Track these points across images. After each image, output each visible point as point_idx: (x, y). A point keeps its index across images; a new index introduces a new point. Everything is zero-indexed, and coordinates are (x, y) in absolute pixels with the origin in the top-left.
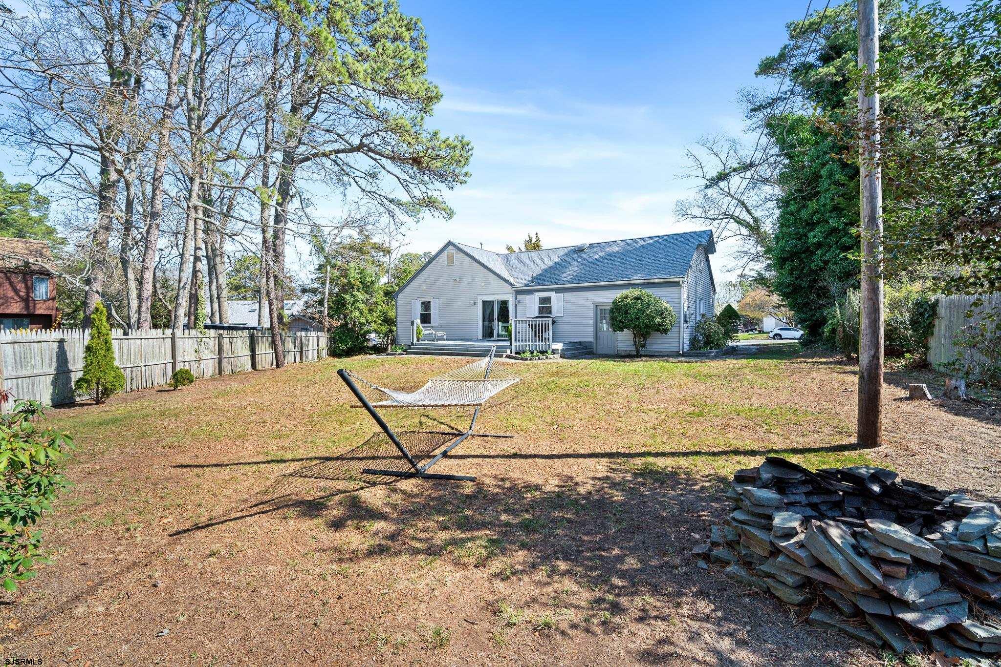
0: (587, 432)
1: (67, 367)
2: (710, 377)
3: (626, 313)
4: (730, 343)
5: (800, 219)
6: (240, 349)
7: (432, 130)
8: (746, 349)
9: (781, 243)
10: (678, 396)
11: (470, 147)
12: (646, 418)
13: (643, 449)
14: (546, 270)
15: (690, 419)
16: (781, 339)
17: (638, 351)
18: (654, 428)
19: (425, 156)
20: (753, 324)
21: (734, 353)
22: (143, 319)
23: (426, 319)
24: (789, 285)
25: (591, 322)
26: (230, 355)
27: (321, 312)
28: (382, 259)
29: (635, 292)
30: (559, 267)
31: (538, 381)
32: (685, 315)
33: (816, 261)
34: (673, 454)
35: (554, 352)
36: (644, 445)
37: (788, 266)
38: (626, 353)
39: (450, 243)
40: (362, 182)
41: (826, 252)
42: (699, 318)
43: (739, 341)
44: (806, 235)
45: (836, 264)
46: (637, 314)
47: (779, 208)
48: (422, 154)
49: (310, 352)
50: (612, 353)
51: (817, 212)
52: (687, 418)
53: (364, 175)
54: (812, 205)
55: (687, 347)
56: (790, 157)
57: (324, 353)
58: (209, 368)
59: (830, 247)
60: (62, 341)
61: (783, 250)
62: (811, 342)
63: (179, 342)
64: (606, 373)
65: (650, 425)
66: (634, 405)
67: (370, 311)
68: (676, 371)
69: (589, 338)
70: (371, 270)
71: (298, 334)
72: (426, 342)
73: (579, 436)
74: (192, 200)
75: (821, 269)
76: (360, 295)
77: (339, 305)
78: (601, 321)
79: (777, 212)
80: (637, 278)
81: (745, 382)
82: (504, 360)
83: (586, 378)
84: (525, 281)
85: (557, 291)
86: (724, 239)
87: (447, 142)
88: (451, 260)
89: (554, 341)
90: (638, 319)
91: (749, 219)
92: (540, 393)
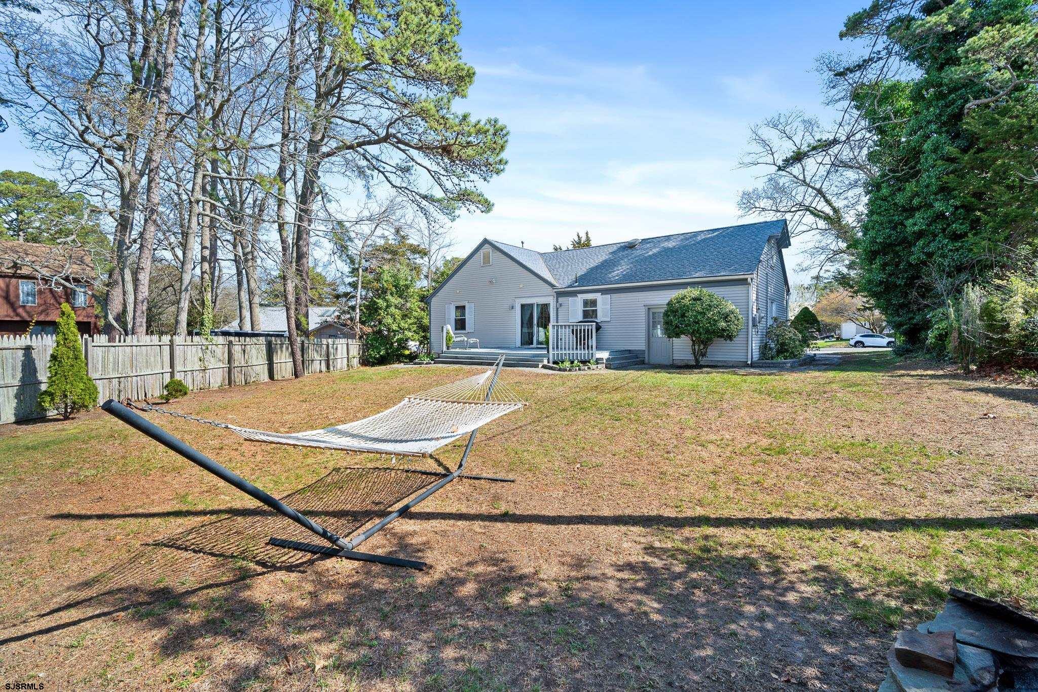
0: (618, 478)
1: (36, 377)
2: (788, 393)
3: (683, 316)
4: (809, 352)
5: (895, 204)
6: (255, 358)
7: (460, 113)
8: (826, 359)
9: (872, 233)
10: (748, 421)
11: (504, 132)
12: (705, 454)
13: (699, 511)
14: (592, 269)
15: (768, 458)
16: (864, 346)
17: (697, 360)
18: (714, 473)
19: (454, 144)
20: (829, 330)
21: (813, 363)
22: (138, 324)
23: (460, 325)
24: (881, 283)
25: (643, 326)
26: (243, 364)
27: (351, 319)
28: (419, 261)
29: (695, 292)
30: (606, 265)
31: (571, 398)
32: (754, 319)
33: (916, 254)
34: (745, 523)
35: (598, 361)
36: (700, 503)
37: (878, 262)
38: (683, 364)
39: (486, 242)
40: (392, 178)
41: (930, 243)
42: (770, 322)
43: (818, 348)
44: (902, 224)
45: (944, 256)
46: (696, 317)
47: (867, 193)
48: (452, 142)
49: (339, 361)
50: (666, 362)
51: (917, 194)
52: (765, 457)
53: (394, 170)
54: (911, 187)
55: (756, 356)
56: (881, 131)
57: (355, 362)
58: (217, 378)
59: (935, 236)
60: (28, 349)
61: (873, 241)
62: (908, 351)
63: (178, 351)
64: (656, 387)
65: (709, 467)
66: (688, 433)
67: (404, 317)
68: (745, 386)
69: (639, 344)
70: (404, 272)
71: (324, 341)
72: (457, 350)
73: (607, 481)
74: (195, 194)
75: (924, 263)
76: (394, 300)
77: (371, 310)
78: (654, 327)
79: (865, 199)
80: (699, 275)
81: (837, 403)
82: (540, 370)
83: (630, 394)
84: (567, 282)
85: (604, 292)
86: (798, 234)
87: (478, 127)
88: (486, 258)
89: (598, 348)
90: (697, 323)
91: (828, 210)
92: (570, 413)
